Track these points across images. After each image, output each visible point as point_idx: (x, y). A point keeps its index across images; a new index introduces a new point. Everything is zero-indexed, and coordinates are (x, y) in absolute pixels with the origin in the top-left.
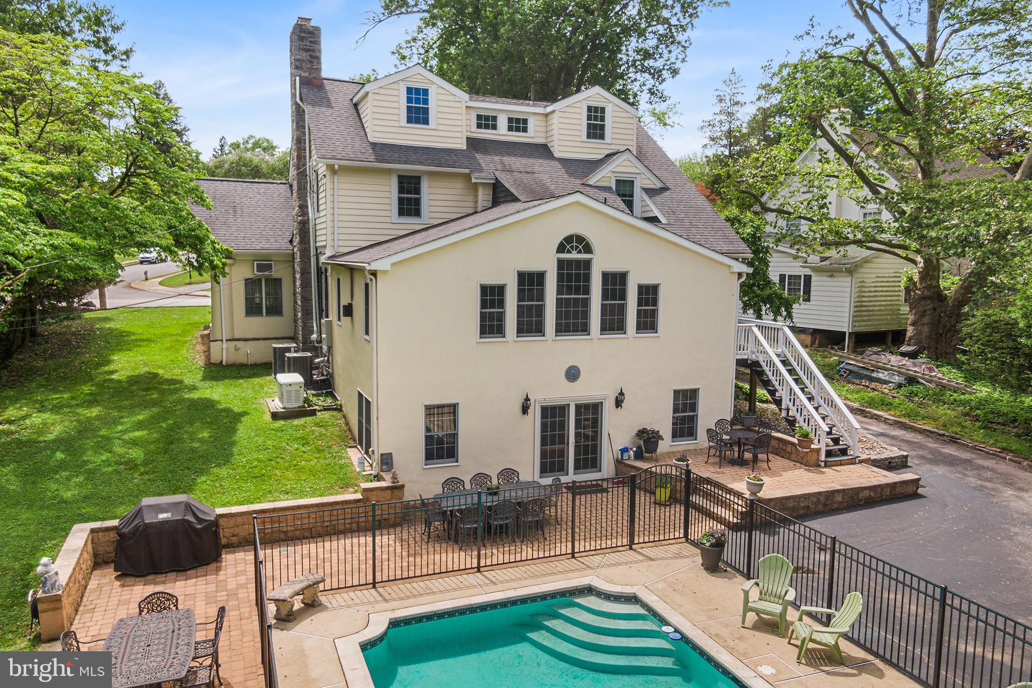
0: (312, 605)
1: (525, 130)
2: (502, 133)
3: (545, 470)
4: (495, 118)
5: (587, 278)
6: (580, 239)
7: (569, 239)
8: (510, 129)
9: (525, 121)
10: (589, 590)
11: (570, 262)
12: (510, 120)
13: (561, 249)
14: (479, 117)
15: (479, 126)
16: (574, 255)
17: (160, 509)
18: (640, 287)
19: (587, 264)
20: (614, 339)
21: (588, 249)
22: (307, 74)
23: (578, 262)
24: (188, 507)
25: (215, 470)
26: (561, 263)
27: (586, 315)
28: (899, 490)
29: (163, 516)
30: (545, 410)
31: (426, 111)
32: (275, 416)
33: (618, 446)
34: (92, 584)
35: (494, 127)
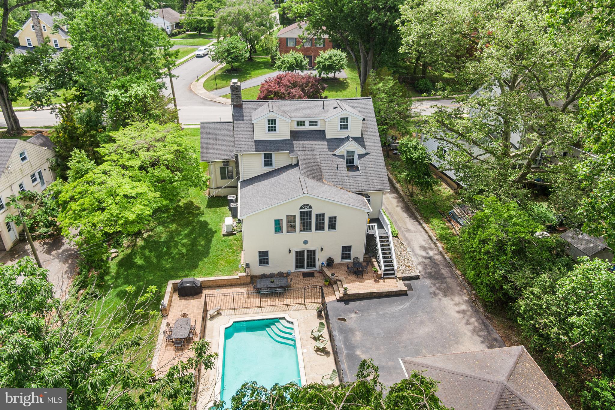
0: (219, 314)
1: (317, 125)
2: (307, 127)
3: (297, 267)
4: (304, 122)
5: (311, 216)
6: (308, 205)
7: (304, 205)
8: (310, 125)
9: (317, 122)
10: (283, 318)
11: (304, 212)
12: (310, 122)
13: (301, 208)
14: (298, 122)
15: (298, 125)
16: (306, 210)
17: (187, 282)
18: (330, 218)
19: (311, 212)
20: (320, 232)
21: (311, 207)
22: (235, 104)
23: (307, 212)
24: (193, 282)
25: (204, 259)
26: (301, 212)
27: (310, 225)
28: (398, 293)
29: (188, 285)
30: (297, 252)
31: (275, 127)
32: (224, 235)
33: (321, 262)
34: (174, 297)
35: (304, 125)
